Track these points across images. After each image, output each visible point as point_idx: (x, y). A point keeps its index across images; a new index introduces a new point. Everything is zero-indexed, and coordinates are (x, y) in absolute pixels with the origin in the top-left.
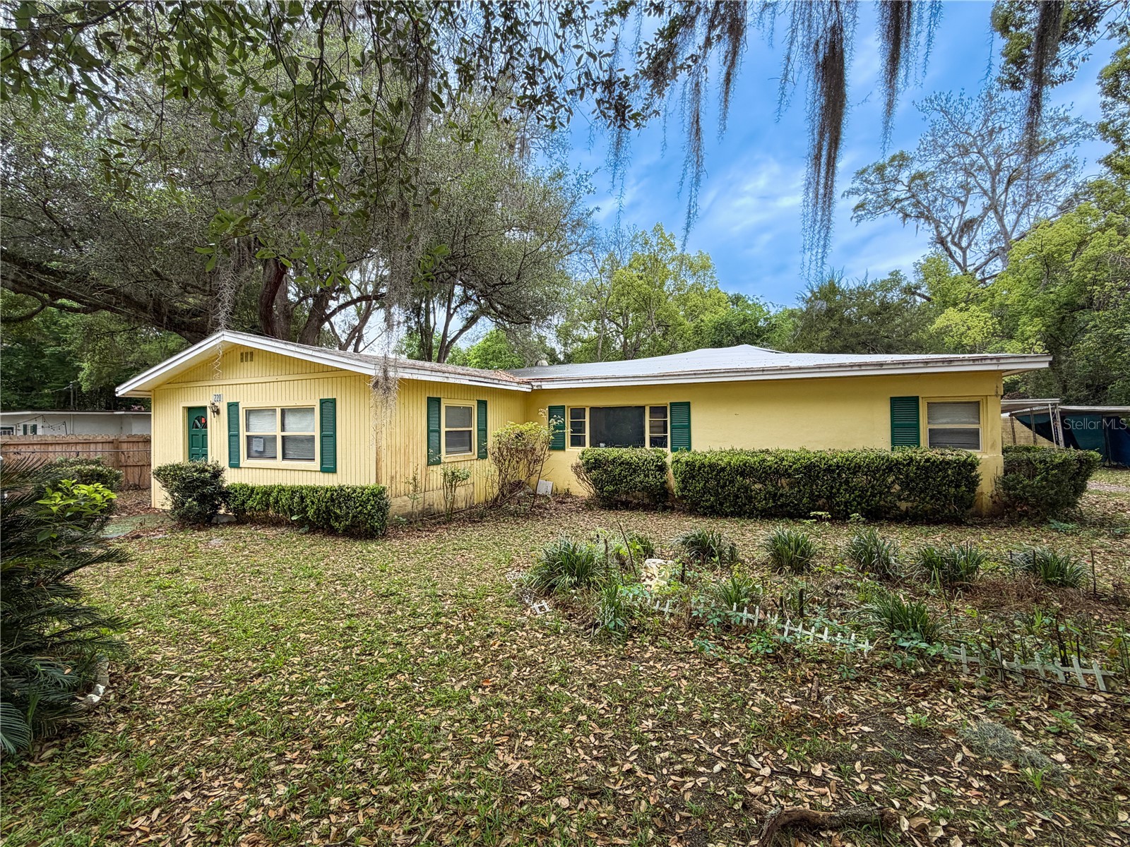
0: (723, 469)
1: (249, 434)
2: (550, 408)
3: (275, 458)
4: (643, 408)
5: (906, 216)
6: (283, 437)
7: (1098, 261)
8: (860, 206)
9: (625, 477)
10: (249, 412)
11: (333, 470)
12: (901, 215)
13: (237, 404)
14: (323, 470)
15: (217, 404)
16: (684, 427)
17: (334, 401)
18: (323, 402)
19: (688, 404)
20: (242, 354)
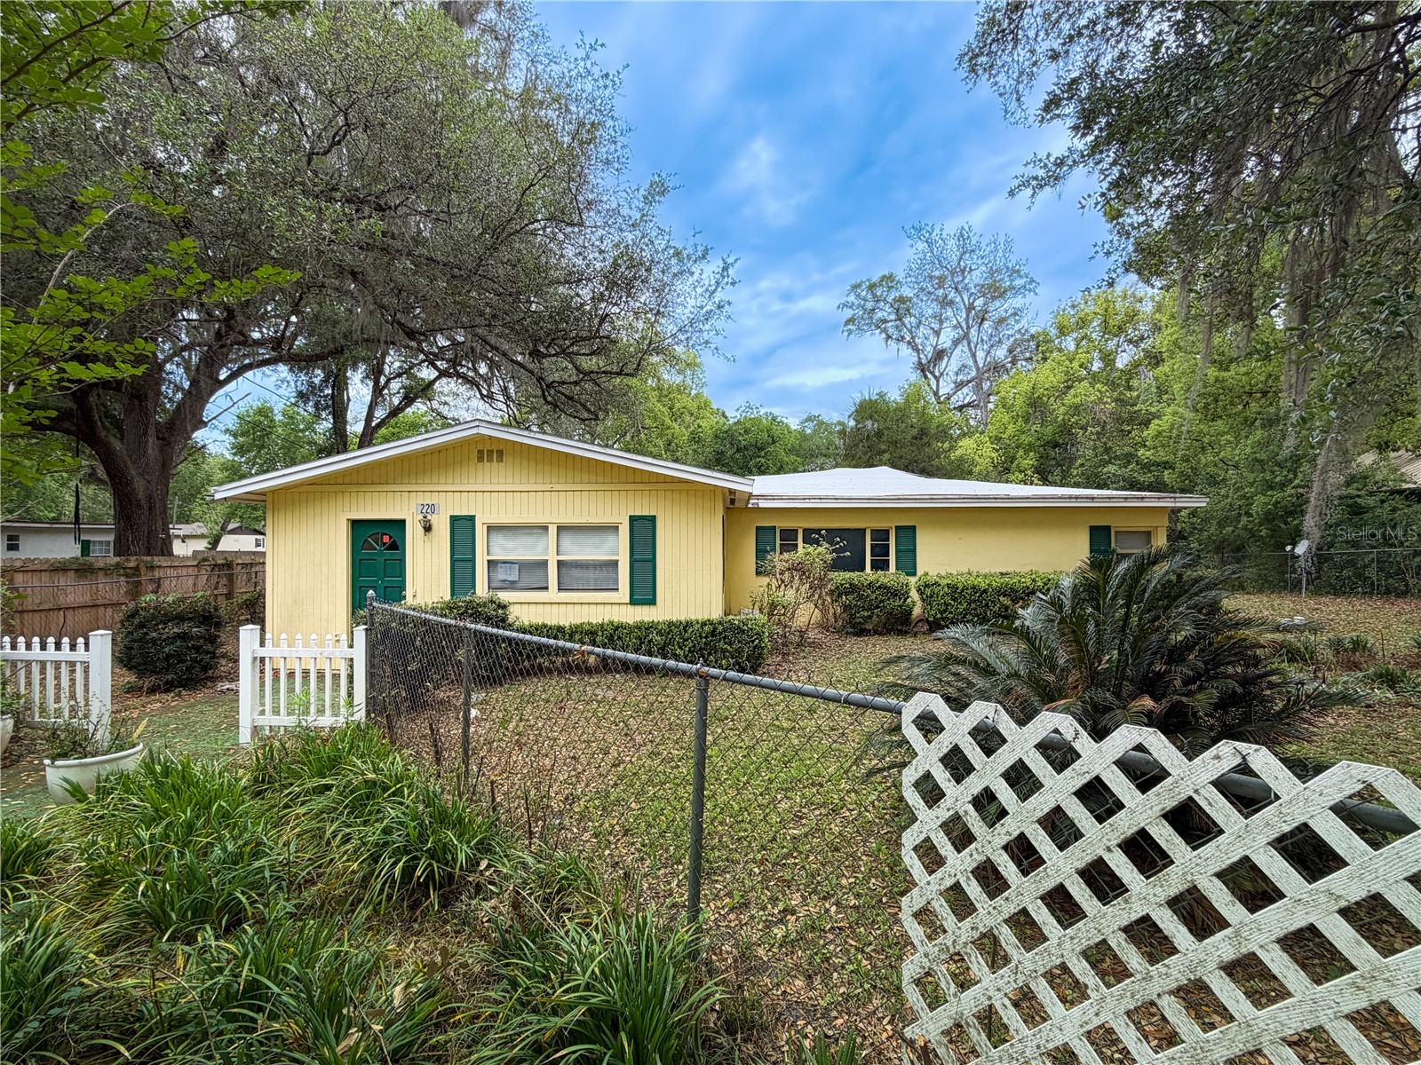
0: (985, 591)
1: (490, 558)
2: (758, 529)
3: (547, 588)
4: (864, 530)
5: (889, 337)
6: (559, 563)
7: (1076, 409)
8: (850, 321)
9: (881, 601)
10: (491, 529)
11: (653, 602)
12: (884, 335)
13: (472, 519)
14: (633, 602)
15: (429, 517)
16: (909, 551)
17: (653, 519)
18: (633, 519)
19: (913, 528)
20: (480, 452)
